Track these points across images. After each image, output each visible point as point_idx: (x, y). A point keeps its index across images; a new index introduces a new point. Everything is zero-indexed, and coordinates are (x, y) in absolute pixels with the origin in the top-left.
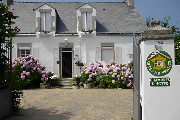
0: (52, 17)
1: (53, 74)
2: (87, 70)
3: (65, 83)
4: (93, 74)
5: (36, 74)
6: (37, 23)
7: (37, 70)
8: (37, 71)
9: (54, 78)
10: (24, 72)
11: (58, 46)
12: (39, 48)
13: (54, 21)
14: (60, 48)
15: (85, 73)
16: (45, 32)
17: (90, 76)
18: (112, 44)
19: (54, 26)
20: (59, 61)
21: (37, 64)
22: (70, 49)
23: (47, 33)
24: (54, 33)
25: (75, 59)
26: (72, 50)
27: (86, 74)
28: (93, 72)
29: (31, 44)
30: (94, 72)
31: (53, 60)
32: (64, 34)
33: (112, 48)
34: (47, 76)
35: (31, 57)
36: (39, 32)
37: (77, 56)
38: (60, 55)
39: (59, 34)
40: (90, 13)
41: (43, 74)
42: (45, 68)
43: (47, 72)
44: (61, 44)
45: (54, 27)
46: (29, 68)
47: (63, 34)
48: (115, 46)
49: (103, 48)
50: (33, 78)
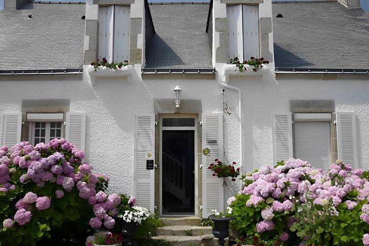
0: (134, 18)
1: (132, 204)
2: (255, 193)
3: (173, 233)
4: (278, 206)
5: (72, 204)
6: (87, 39)
7: (75, 189)
8: (79, 192)
9: (136, 218)
10: (29, 196)
11: (152, 109)
12: (89, 115)
13: (141, 33)
14: (158, 116)
15: (249, 203)
16: (112, 66)
17: (267, 213)
18: (327, 106)
19: (138, 47)
20: (153, 158)
21: (80, 167)
22: (191, 122)
23: (117, 66)
24: (138, 68)
25: (207, 152)
26: (196, 124)
27: (252, 206)
28: (276, 199)
29: (66, 103)
30: (281, 200)
31: (133, 157)
32: (172, 70)
33: (327, 116)
34: (113, 212)
35: (60, 144)
36: (92, 64)
37: (214, 142)
38: (157, 140)
39: (153, 70)
40: (253, 9)
41: (97, 202)
42: (107, 182)
43: (111, 198)
44: (160, 102)
45: (140, 50)
46: (47, 183)
47: (168, 70)
48: (338, 110)
49: (299, 116)
50: (60, 218)
